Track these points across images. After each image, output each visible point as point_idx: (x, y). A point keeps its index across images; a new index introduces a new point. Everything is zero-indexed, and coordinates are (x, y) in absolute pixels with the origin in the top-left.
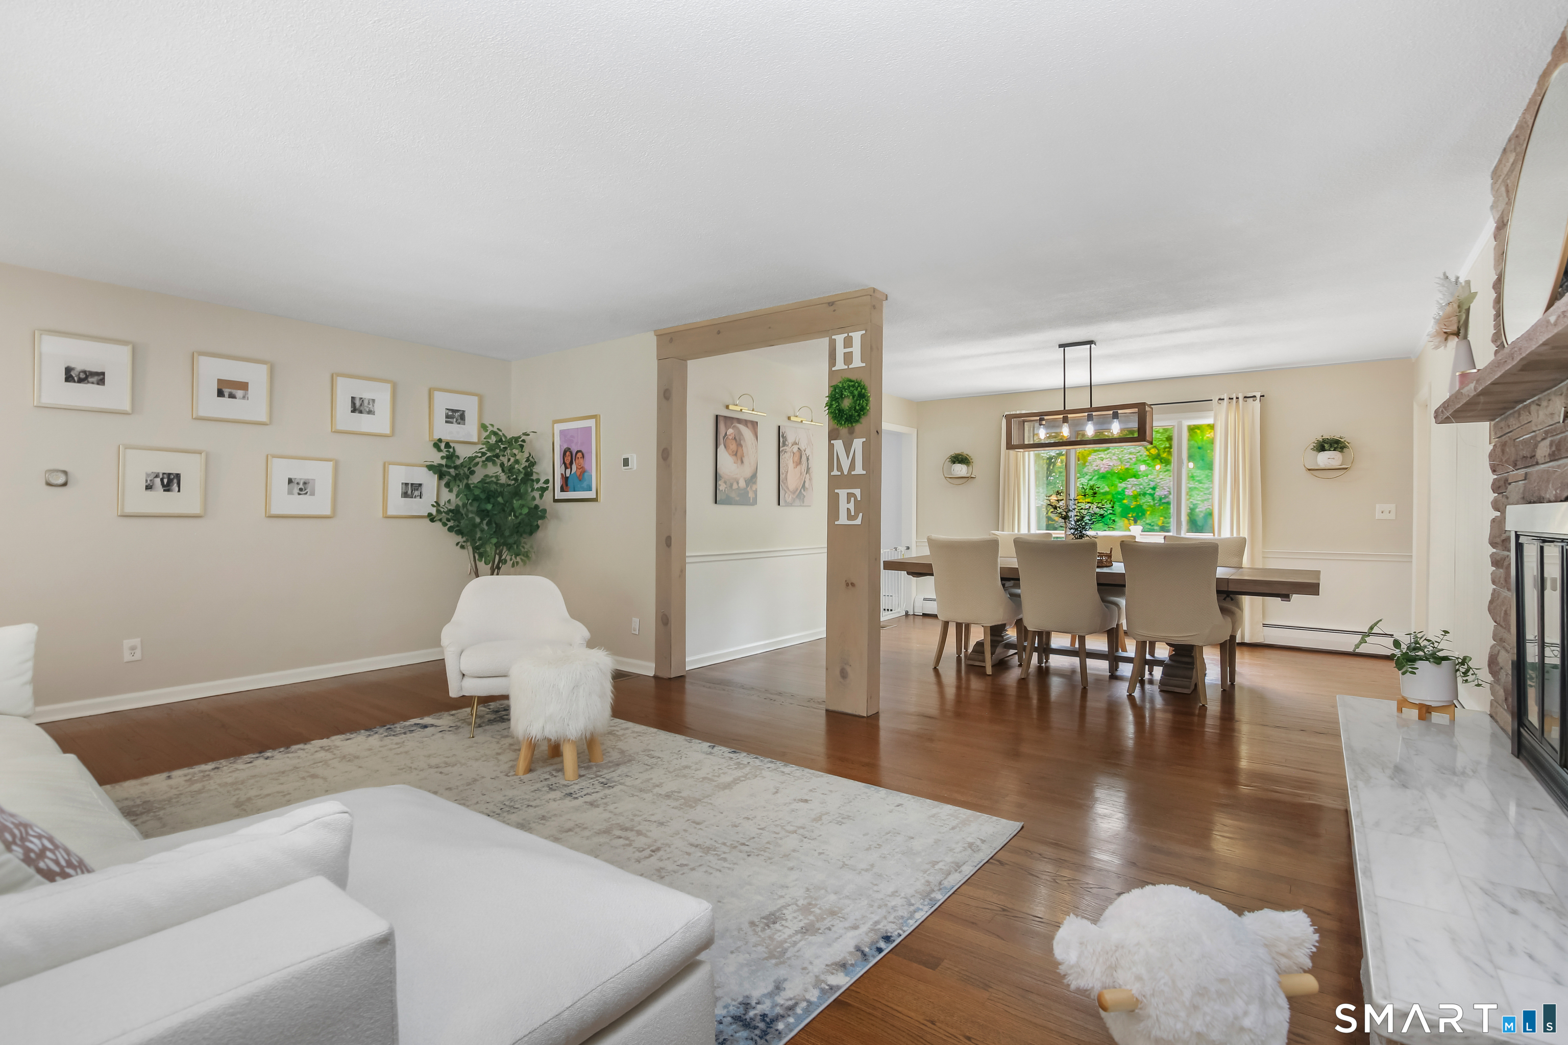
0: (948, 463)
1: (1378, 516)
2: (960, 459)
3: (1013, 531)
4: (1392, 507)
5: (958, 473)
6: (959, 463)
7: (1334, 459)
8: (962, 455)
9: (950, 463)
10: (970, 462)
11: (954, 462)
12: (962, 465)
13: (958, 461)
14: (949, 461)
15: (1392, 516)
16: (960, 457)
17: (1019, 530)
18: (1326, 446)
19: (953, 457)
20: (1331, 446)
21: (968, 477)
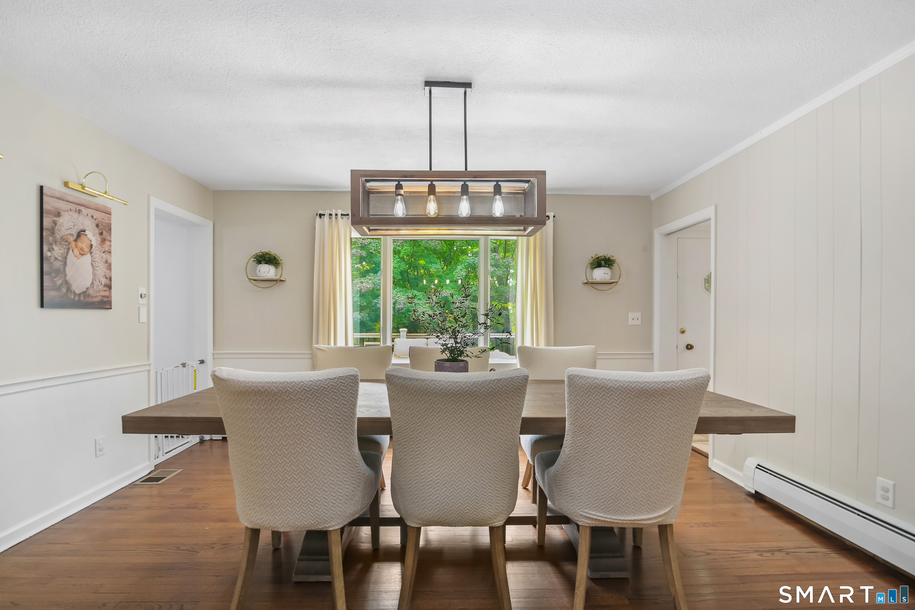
0: (252, 263)
1: (630, 322)
2: (267, 259)
3: (329, 343)
4: (639, 315)
5: (265, 275)
6: (265, 264)
7: (608, 274)
8: (270, 255)
9: (255, 263)
10: (279, 264)
11: (259, 262)
12: (270, 266)
13: (264, 260)
14: (254, 261)
15: (639, 322)
16: (268, 256)
17: (335, 343)
18: (603, 263)
19: (257, 256)
20: (605, 263)
21: (276, 281)
